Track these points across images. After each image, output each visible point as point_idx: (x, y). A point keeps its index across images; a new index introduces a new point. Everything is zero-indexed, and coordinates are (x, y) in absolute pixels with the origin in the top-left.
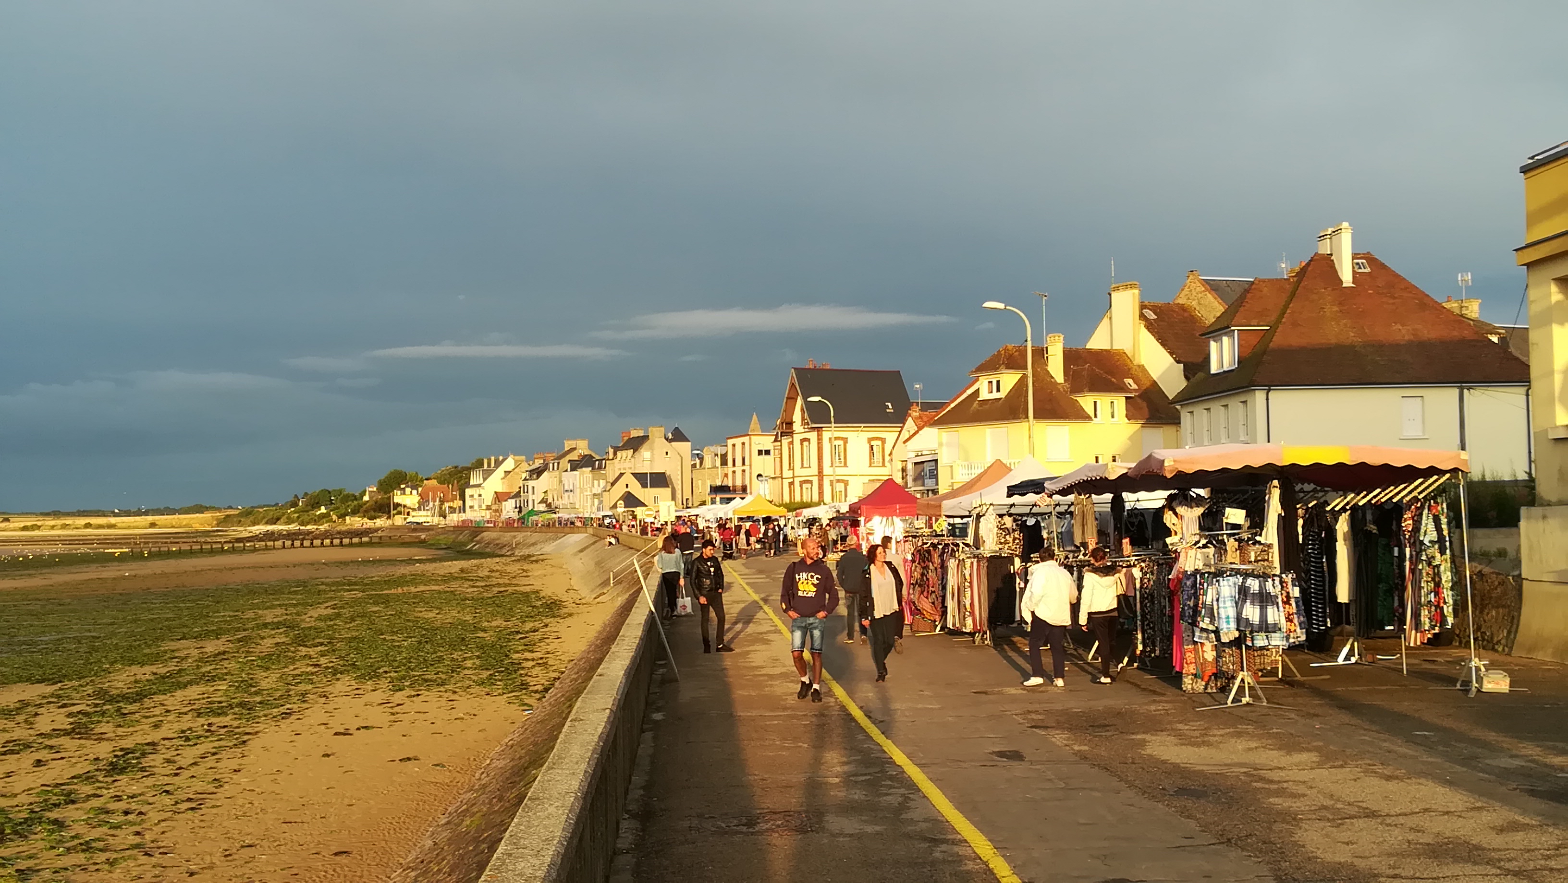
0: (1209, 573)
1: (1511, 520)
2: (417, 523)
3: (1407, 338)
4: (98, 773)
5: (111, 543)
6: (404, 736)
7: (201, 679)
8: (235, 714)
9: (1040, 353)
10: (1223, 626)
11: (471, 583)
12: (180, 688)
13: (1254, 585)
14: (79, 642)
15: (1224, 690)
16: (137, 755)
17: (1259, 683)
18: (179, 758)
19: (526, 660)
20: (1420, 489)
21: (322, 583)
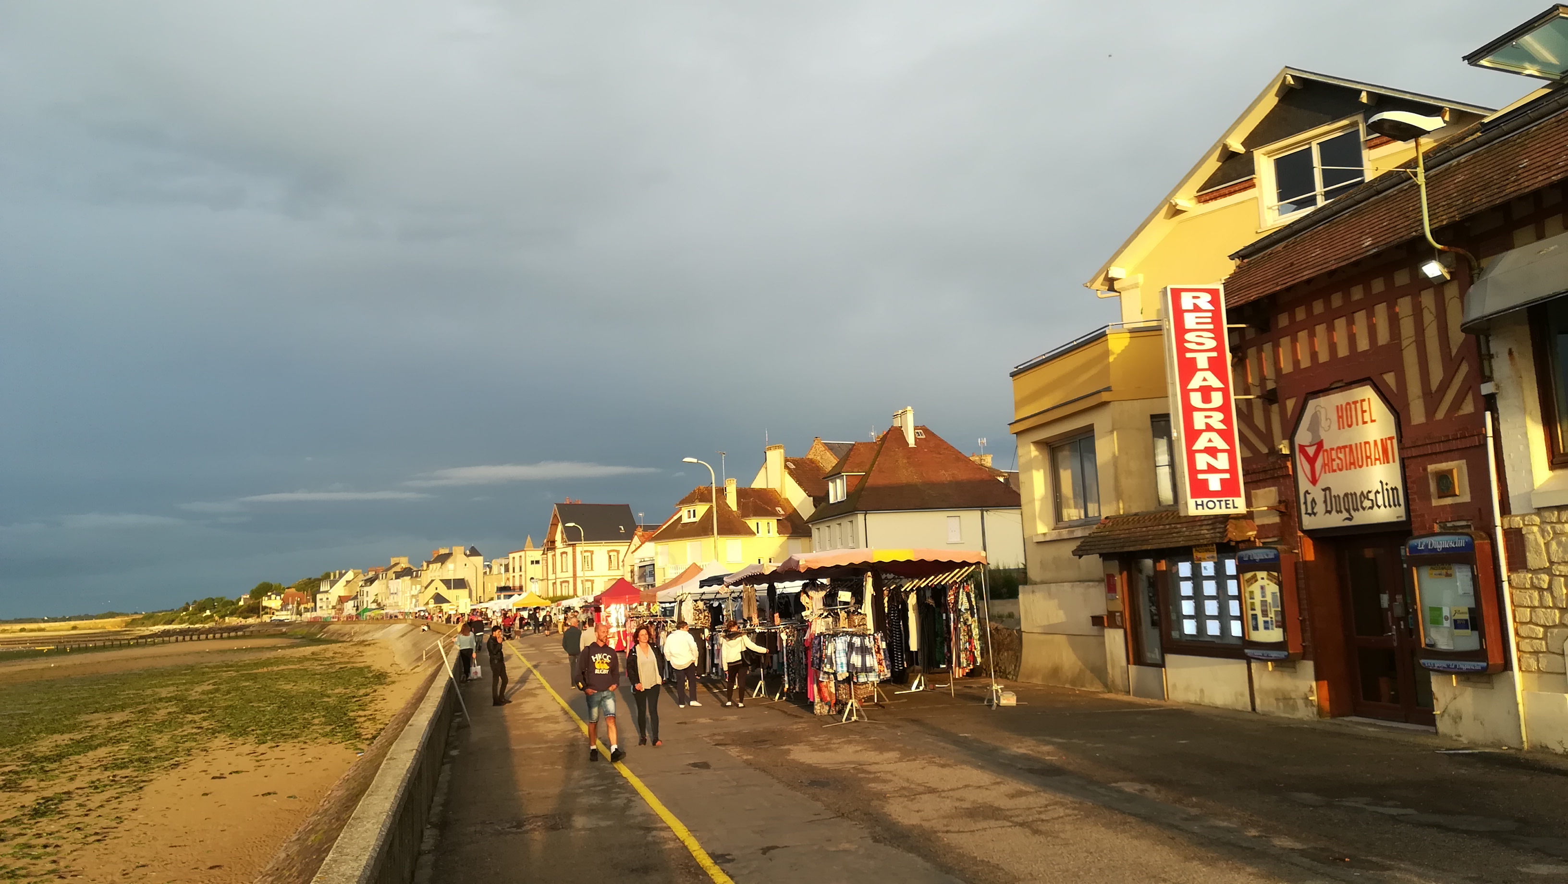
0: (829, 634)
1: (1013, 594)
2: (280, 620)
3: (948, 479)
4: (24, 817)
5: (41, 643)
6: (266, 777)
7: (108, 741)
8: (135, 767)
9: (721, 491)
10: (840, 669)
11: (320, 662)
12: (92, 749)
13: (857, 641)
15: (841, 712)
16: (56, 801)
17: (862, 706)
18: (89, 802)
19: (360, 716)
20: (957, 576)
21: (206, 667)
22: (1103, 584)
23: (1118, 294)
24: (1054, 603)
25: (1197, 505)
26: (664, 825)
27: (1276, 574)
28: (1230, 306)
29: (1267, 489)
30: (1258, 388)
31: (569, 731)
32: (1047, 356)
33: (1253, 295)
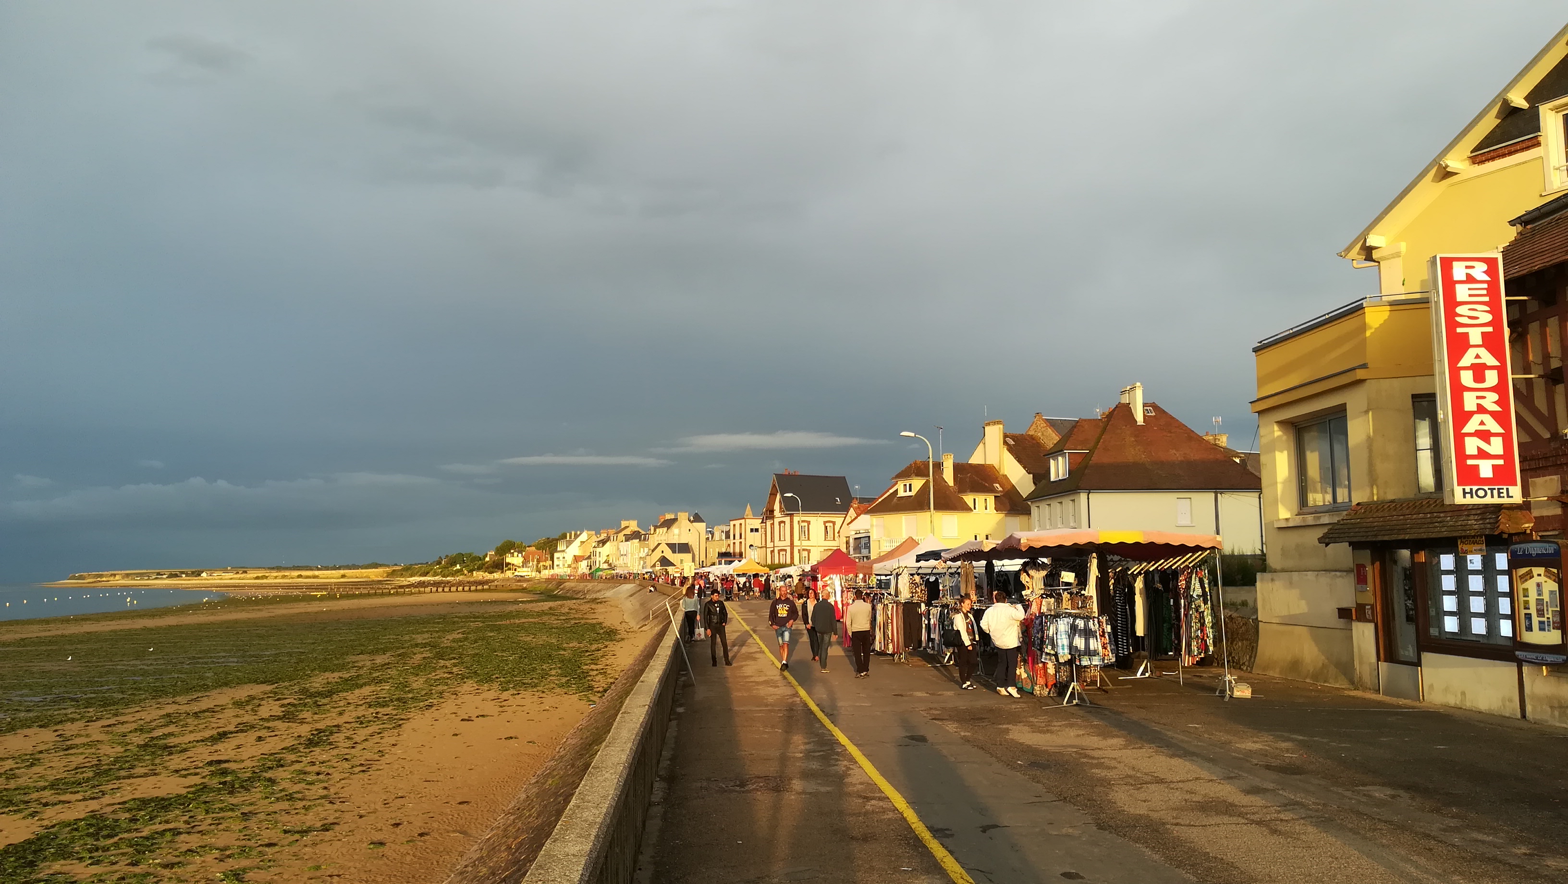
0: (1051, 615)
1: (1252, 582)
2: (521, 576)
3: (1179, 459)
4: (300, 746)
5: (316, 589)
6: (508, 722)
7: (372, 681)
8: (394, 706)
9: (938, 466)
10: (1061, 651)
11: (556, 617)
12: (358, 688)
13: (1080, 623)
14: (291, 656)
15: (1061, 695)
16: (327, 733)
17: (1084, 690)
18: (355, 736)
19: (592, 670)
20: (1190, 560)
21: (456, 617)
22: (1352, 575)
23: (1377, 264)
24: (1294, 593)
25: (1465, 493)
26: (883, 795)
27: (1555, 571)
28: (1509, 277)
29: (1548, 478)
30: (1541, 367)
31: (788, 695)
32: (1294, 330)
33: (1538, 264)
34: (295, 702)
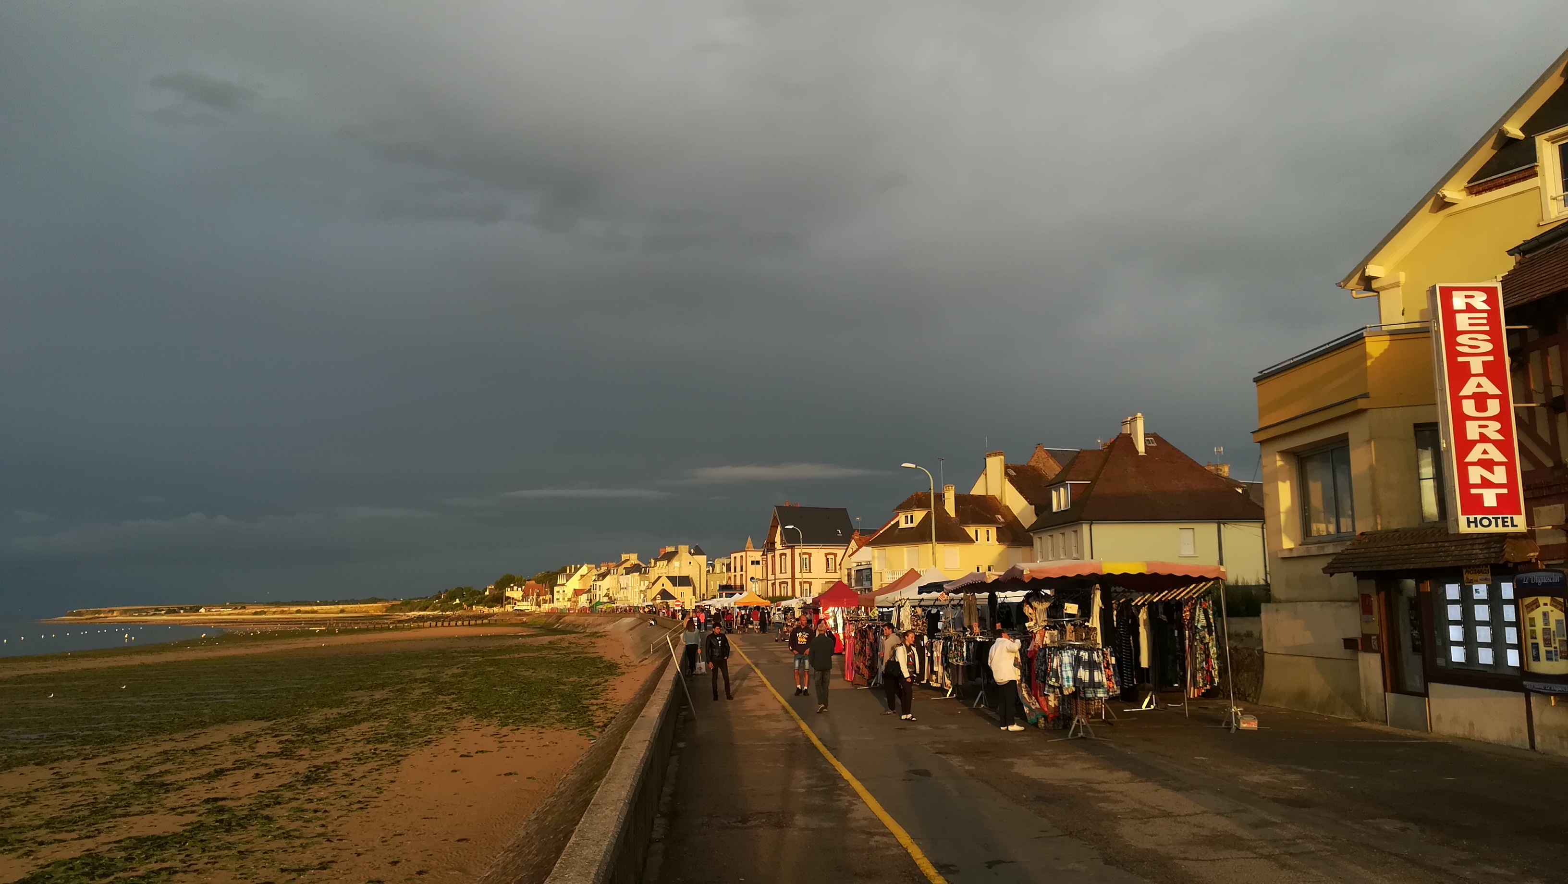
0: (1054, 647)
1: (1257, 613)
2: (521, 610)
3: (1181, 489)
4: (297, 783)
5: (314, 624)
6: (508, 757)
7: (371, 717)
8: (393, 742)
9: (940, 498)
10: (1066, 684)
11: (556, 651)
12: (356, 724)
13: (1085, 655)
14: (289, 692)
15: (1065, 727)
16: (325, 770)
17: (1089, 722)
18: (353, 772)
19: (592, 704)
20: (1194, 591)
21: (456, 651)
22: (1357, 606)
23: (1376, 294)
24: (1299, 624)
25: (1469, 522)
26: (887, 830)
27: (1561, 600)
28: (1509, 306)
29: (1552, 506)
30: (1543, 396)
31: (790, 729)
32: (1295, 360)
33: (1537, 293)
34: (293, 738)
